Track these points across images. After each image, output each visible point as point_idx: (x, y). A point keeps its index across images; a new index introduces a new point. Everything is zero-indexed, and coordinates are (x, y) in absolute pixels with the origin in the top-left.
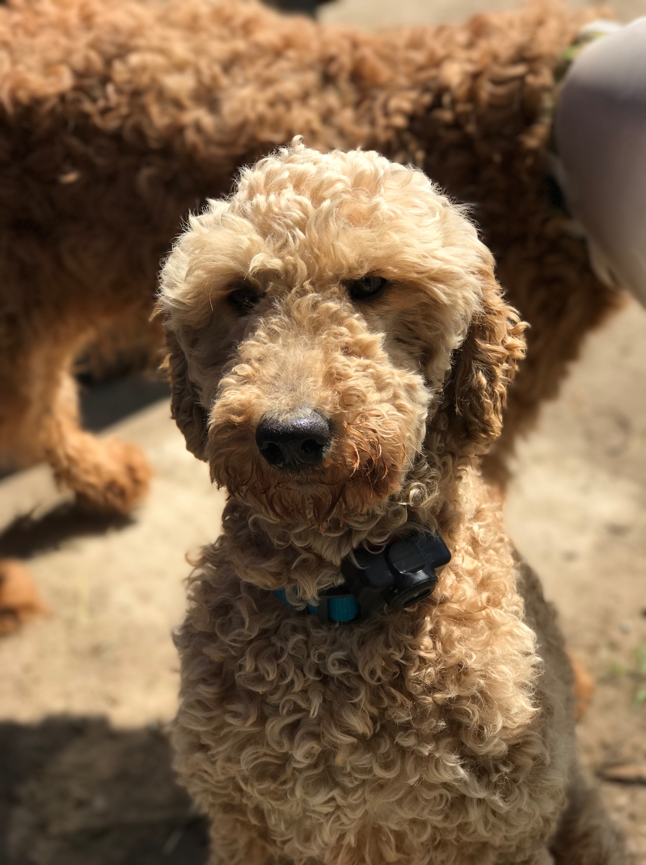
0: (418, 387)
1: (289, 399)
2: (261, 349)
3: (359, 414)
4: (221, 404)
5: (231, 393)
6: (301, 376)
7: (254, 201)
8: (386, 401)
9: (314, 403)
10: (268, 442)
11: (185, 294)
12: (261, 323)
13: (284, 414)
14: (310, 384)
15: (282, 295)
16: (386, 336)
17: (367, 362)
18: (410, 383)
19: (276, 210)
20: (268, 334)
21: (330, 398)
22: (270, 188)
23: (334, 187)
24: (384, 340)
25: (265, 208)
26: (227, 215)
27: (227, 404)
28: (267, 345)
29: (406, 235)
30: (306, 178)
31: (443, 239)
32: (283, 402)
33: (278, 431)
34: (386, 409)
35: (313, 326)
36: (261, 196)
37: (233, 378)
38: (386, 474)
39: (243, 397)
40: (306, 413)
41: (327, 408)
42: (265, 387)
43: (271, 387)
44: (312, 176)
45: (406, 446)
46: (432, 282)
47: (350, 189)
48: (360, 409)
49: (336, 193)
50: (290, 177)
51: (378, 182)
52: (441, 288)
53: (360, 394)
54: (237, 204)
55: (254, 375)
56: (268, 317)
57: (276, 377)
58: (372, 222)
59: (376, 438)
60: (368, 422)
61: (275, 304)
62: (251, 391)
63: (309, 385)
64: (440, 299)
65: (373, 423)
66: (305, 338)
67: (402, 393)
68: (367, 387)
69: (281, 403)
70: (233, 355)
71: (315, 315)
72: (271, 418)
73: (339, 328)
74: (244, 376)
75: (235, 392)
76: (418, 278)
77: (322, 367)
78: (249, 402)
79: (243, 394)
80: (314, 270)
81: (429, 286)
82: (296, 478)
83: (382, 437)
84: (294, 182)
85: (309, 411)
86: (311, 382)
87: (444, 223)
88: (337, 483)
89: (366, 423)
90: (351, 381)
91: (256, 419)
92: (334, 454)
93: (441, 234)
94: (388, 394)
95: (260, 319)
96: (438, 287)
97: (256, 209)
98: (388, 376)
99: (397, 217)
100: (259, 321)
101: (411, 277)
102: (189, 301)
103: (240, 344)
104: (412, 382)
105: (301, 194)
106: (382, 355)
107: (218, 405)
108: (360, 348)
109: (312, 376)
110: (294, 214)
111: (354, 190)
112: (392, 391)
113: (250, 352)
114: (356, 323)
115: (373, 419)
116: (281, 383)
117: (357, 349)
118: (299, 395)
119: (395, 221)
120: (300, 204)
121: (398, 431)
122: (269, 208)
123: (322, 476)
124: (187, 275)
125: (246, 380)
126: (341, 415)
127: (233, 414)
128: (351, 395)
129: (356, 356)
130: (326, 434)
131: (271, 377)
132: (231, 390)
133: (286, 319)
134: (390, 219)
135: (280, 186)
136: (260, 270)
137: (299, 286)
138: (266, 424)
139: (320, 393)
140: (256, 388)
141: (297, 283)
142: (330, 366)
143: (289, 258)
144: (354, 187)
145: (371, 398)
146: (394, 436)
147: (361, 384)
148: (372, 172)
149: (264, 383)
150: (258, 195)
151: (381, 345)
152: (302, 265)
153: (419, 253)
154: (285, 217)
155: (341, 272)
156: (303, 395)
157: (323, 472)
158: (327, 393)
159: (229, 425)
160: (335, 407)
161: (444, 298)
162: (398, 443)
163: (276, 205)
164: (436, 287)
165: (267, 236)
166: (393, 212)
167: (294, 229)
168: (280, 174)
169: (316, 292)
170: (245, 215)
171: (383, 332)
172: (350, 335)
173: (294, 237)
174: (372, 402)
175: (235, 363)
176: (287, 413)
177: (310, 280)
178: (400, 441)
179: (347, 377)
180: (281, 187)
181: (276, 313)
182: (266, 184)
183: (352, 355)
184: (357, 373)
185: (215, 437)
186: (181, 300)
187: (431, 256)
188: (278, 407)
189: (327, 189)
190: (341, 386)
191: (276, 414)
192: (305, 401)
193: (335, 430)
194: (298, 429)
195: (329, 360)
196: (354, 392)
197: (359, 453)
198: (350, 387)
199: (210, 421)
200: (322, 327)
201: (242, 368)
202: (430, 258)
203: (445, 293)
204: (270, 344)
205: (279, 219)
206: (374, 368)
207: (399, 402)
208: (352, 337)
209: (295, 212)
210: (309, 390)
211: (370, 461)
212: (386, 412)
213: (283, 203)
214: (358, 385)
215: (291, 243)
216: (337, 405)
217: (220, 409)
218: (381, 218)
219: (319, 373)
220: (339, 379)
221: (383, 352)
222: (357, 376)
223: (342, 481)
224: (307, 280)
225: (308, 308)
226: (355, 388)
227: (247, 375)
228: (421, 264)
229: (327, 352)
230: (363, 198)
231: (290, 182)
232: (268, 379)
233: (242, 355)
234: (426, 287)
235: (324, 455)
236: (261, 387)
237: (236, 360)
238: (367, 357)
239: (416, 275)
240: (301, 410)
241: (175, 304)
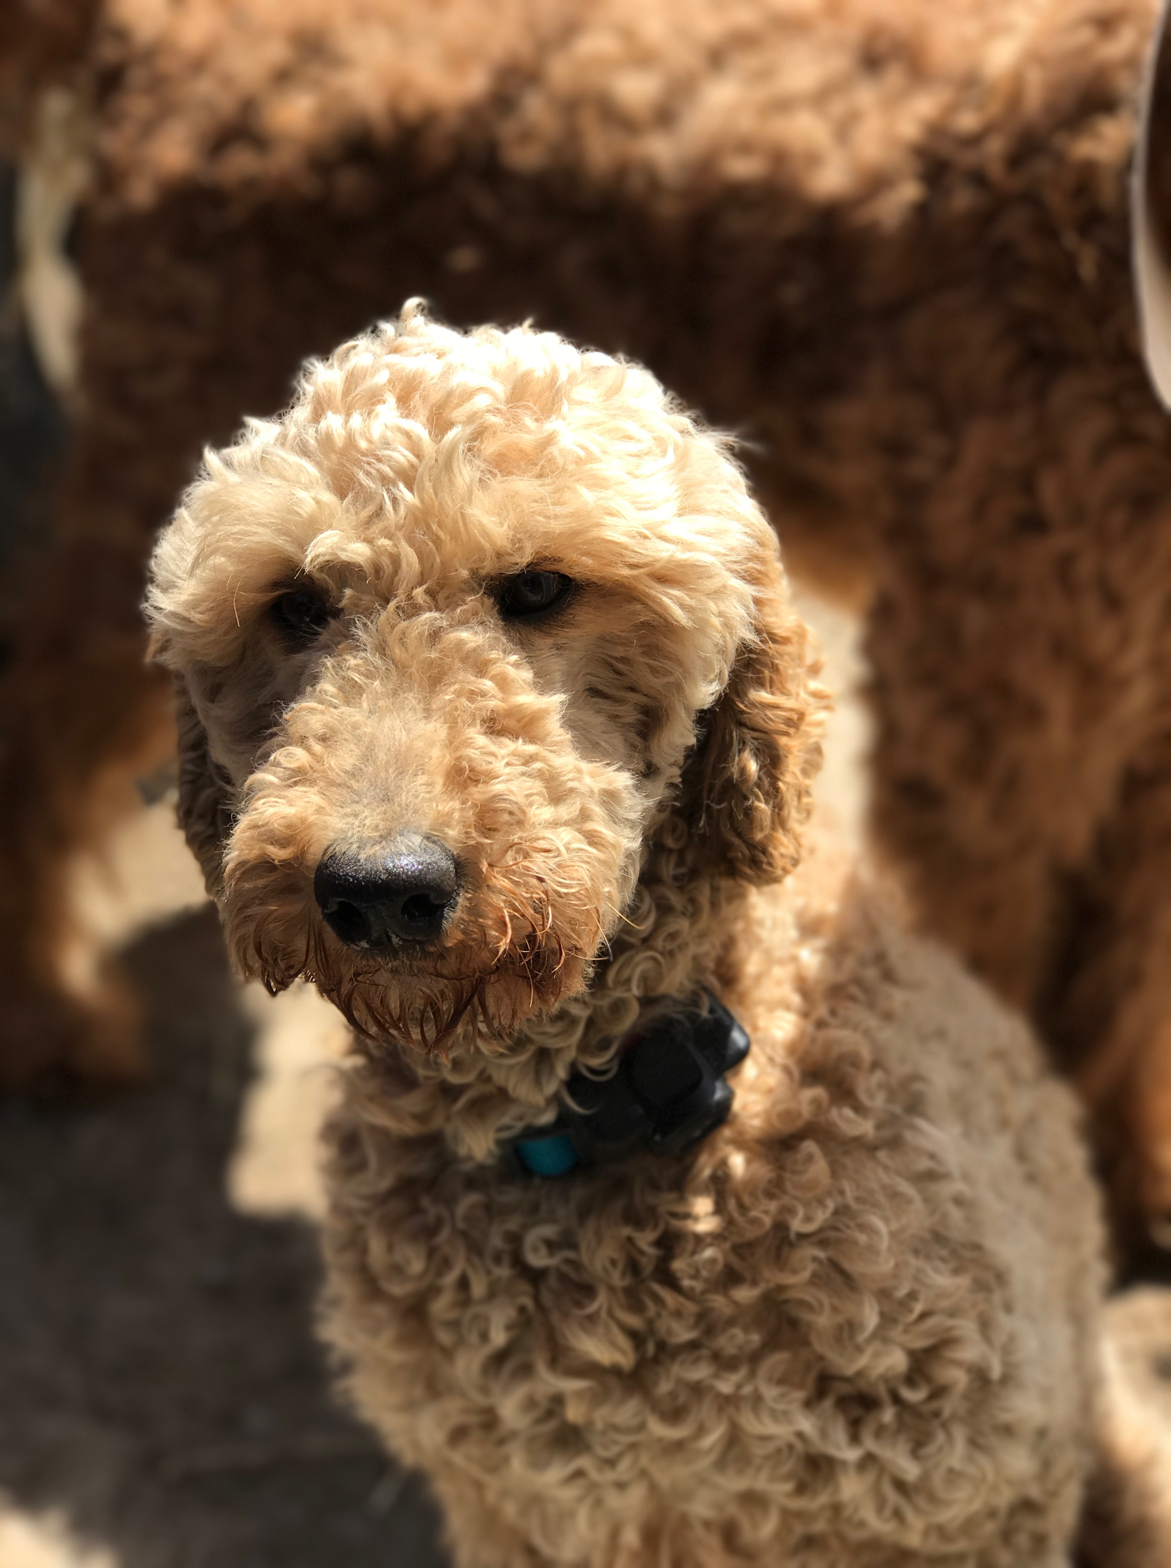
0: (625, 795)
1: (379, 817)
2: (327, 718)
3: (511, 847)
4: (248, 824)
5: (268, 802)
6: (402, 772)
7: (323, 424)
8: (566, 824)
9: (426, 825)
10: (339, 899)
11: (193, 605)
12: (327, 668)
13: (369, 846)
14: (419, 788)
15: (368, 612)
16: (569, 699)
17: (531, 748)
18: (610, 788)
19: (363, 445)
20: (341, 689)
21: (456, 815)
22: (352, 401)
23: (472, 401)
24: (564, 707)
25: (343, 439)
26: (271, 449)
27: (260, 823)
28: (340, 711)
29: (609, 493)
30: (420, 383)
31: (680, 499)
32: (367, 822)
33: (358, 878)
34: (564, 838)
35: (428, 675)
36: (335, 415)
37: (274, 774)
38: (561, 963)
39: (291, 811)
40: (410, 844)
41: (452, 833)
42: (335, 793)
43: (345, 792)
44: (434, 381)
45: (601, 911)
46: (659, 587)
47: (503, 407)
48: (515, 838)
49: (476, 413)
50: (390, 381)
51: (558, 391)
52: (675, 596)
53: (515, 810)
54: (292, 431)
55: (311, 768)
56: (340, 655)
57: (354, 774)
58: (543, 466)
59: (543, 892)
60: (530, 861)
61: (356, 630)
62: (306, 800)
63: (417, 791)
64: (673, 618)
65: (539, 864)
66: (411, 698)
67: (597, 810)
68: (527, 796)
69: (364, 825)
70: (274, 729)
71: (434, 655)
72: (344, 853)
73: (480, 680)
74: (293, 770)
75: (276, 802)
76: (634, 577)
77: (444, 756)
78: (303, 820)
79: (291, 805)
80: (433, 565)
81: (653, 592)
82: (390, 965)
83: (558, 893)
84: (398, 390)
85: (417, 840)
86: (421, 785)
87: (682, 469)
88: (469, 976)
89: (526, 863)
90: (498, 783)
91: (315, 854)
92: (464, 920)
93: (676, 491)
94: (571, 810)
95: (325, 660)
96: (668, 593)
97: (326, 441)
98: (570, 776)
99: (591, 458)
100: (324, 665)
101: (618, 575)
102: (201, 616)
103: (286, 708)
104: (614, 785)
105: (410, 415)
106: (560, 736)
107: (243, 826)
108: (519, 721)
109: (423, 773)
110: (395, 455)
111: (511, 407)
112: (578, 803)
113: (307, 724)
114: (512, 672)
115: (539, 857)
116: (366, 784)
117: (511, 723)
118: (399, 809)
119: (589, 466)
120: (408, 435)
121: (589, 884)
122: (350, 440)
123: (439, 964)
124: (196, 564)
125: (298, 777)
126: (478, 848)
127: (272, 844)
128: (495, 811)
129: (510, 736)
130: (449, 883)
131: (346, 772)
132: (269, 796)
133: (377, 660)
134: (579, 461)
135: (370, 399)
136: (328, 561)
137: (403, 597)
138: (335, 865)
139: (437, 806)
140: (314, 794)
141: (400, 591)
142: (458, 754)
143: (384, 542)
144: (511, 402)
145: (535, 816)
146: (578, 892)
147: (514, 789)
148: (545, 373)
149: (332, 783)
150: (330, 414)
151: (559, 716)
152: (409, 557)
153: (630, 529)
154: (379, 460)
155: (482, 565)
156: (406, 810)
157: (442, 956)
158: (451, 804)
159: (265, 865)
160: (467, 833)
161: (679, 615)
162: (585, 905)
163: (363, 434)
164: (667, 594)
165: (346, 496)
166: (583, 448)
167: (395, 485)
168: (373, 375)
169: (438, 609)
170: (303, 450)
171: (563, 692)
172: (500, 696)
173: (395, 501)
174: (537, 823)
175: (277, 745)
176: (374, 844)
177: (425, 587)
178: (590, 900)
179: (491, 776)
180: (374, 399)
181: (356, 648)
182: (346, 392)
183: (503, 735)
184: (508, 770)
185: (236, 885)
186: (186, 614)
187: (654, 534)
188: (358, 832)
189: (459, 405)
190: (478, 793)
191: (355, 846)
192: (409, 820)
193: (465, 875)
194: (395, 875)
195: (456, 743)
196: (503, 805)
197: (511, 920)
198: (495, 796)
199: (228, 854)
200: (446, 678)
201: (289, 755)
202: (654, 539)
203: (682, 606)
204: (343, 709)
205: (369, 463)
206: (544, 760)
207: (590, 826)
208: (503, 700)
209: (399, 452)
210: (417, 801)
211: (532, 937)
212: (564, 845)
213: (377, 430)
214: (511, 791)
215: (389, 512)
216: (470, 827)
217: (247, 834)
218: (560, 461)
219: (437, 767)
220: (476, 781)
221: (561, 731)
222: (509, 774)
223: (478, 974)
224: (421, 584)
225: (421, 640)
226: (505, 797)
227: (299, 768)
228: (637, 549)
229: (453, 725)
230: (529, 421)
231: (390, 391)
232: (339, 776)
233: (292, 730)
234: (648, 595)
235: (446, 924)
236: (326, 793)
237: (281, 738)
238: (532, 740)
239: (626, 572)
240: (402, 838)
241: (175, 622)
